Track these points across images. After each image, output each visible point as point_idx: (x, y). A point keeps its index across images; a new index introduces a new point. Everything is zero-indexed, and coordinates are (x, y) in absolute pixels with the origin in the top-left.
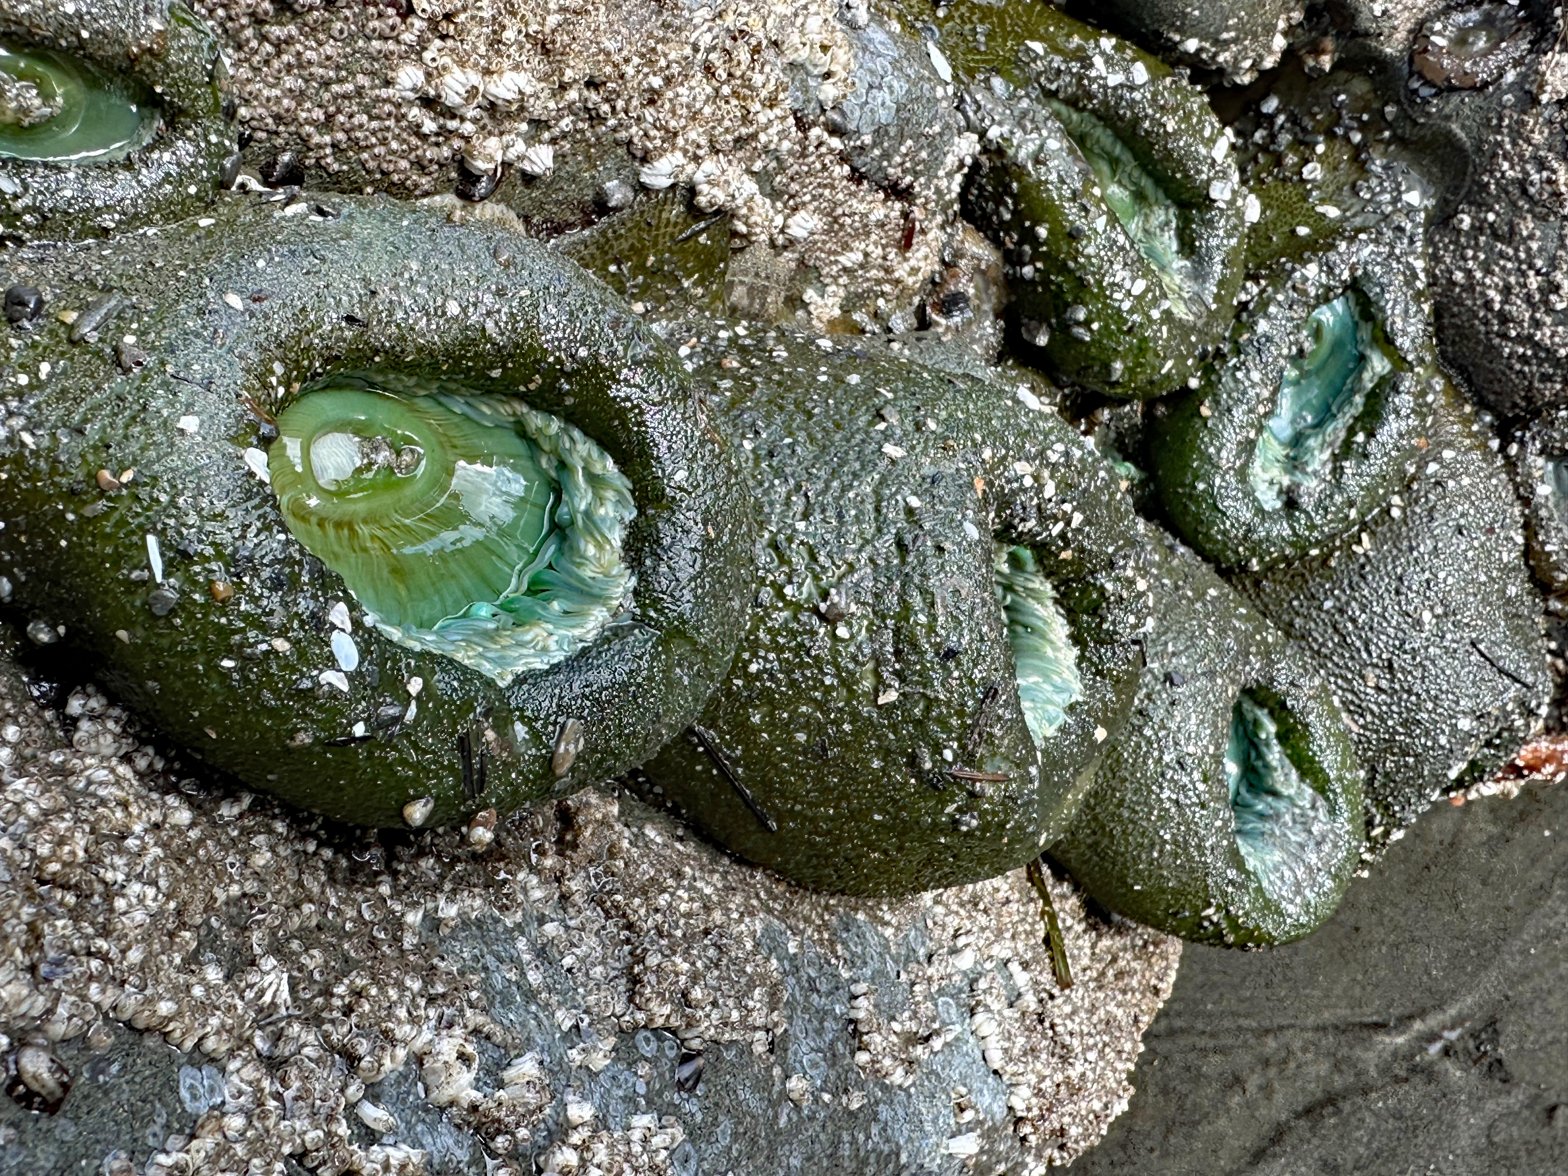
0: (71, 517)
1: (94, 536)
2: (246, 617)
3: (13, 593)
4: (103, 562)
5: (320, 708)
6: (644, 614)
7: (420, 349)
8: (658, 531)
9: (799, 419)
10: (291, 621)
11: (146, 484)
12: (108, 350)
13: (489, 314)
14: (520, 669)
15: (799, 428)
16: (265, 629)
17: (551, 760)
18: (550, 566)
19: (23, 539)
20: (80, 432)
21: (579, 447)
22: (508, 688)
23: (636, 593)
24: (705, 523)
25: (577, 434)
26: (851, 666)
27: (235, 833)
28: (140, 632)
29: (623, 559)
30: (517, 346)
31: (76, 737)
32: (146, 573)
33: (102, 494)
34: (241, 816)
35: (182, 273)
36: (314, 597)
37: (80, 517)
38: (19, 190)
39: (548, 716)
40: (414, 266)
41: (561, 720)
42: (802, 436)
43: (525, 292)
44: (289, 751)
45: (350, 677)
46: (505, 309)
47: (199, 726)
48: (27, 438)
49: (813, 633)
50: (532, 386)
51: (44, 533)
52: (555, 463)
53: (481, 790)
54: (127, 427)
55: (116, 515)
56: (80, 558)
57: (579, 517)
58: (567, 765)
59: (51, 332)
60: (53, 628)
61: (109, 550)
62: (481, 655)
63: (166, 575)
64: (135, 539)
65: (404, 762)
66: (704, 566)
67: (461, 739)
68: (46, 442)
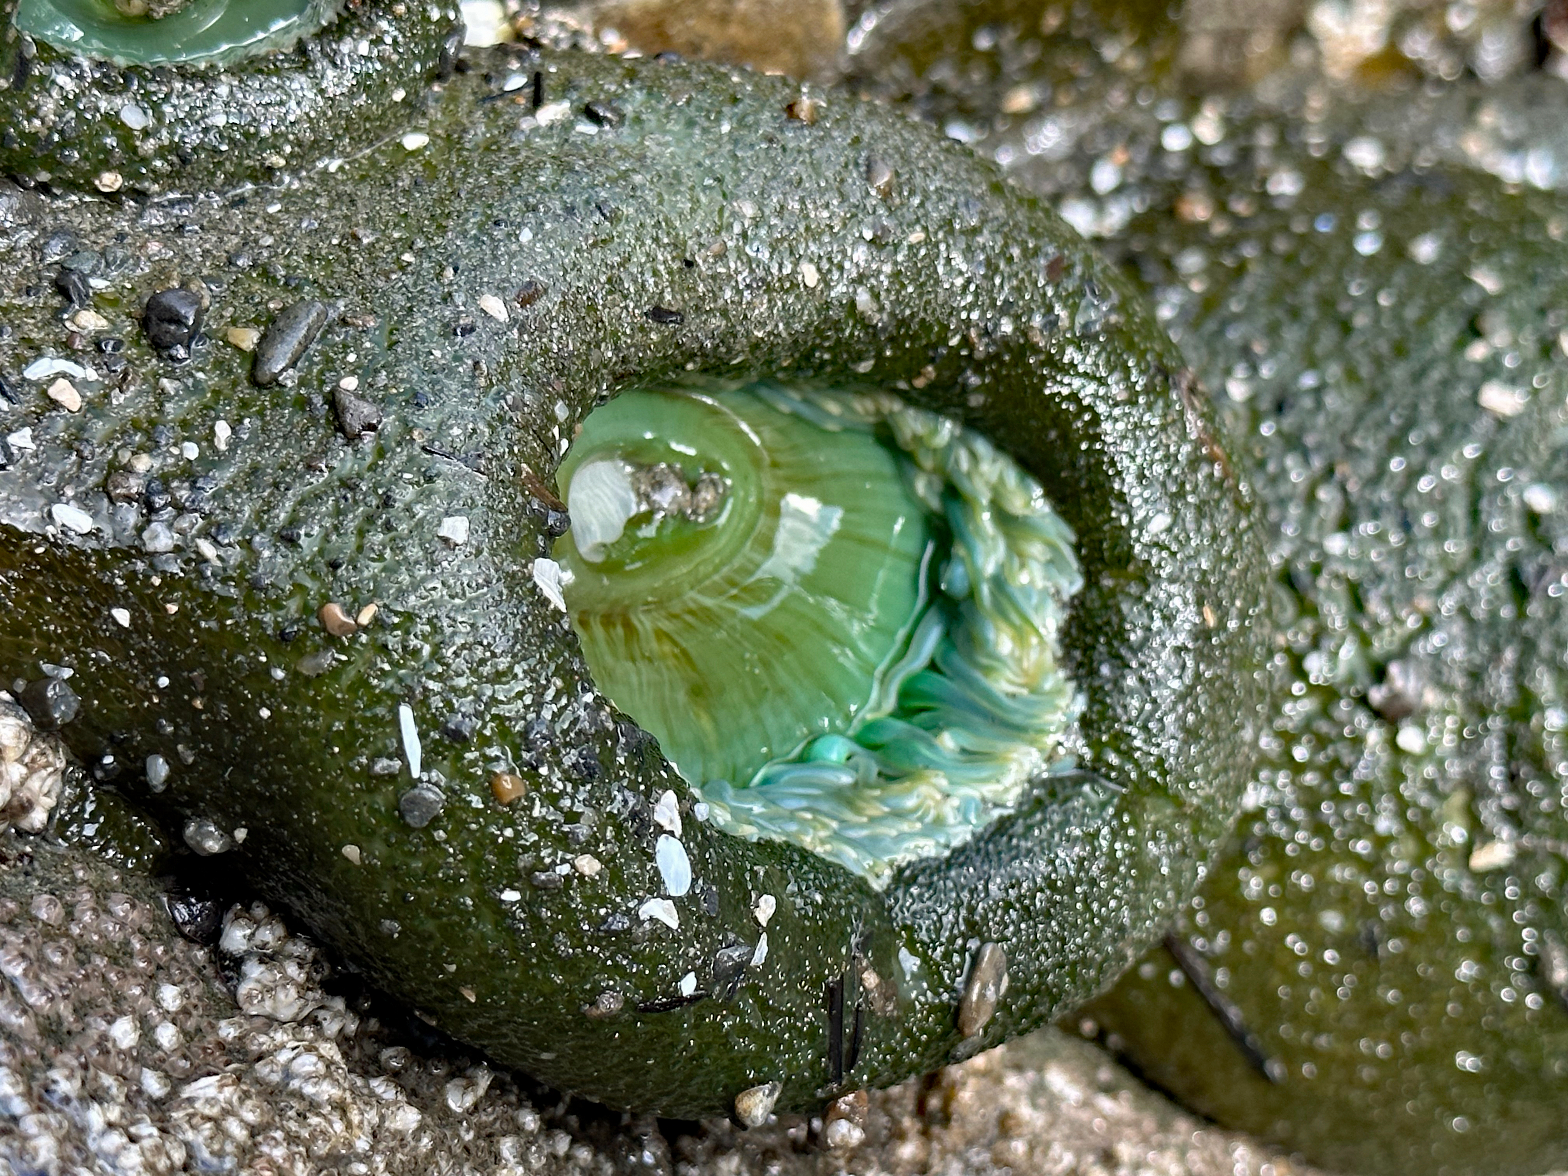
0: (279, 674)
1: (315, 704)
2: (541, 826)
3: (169, 781)
4: (329, 745)
5: (636, 958)
6: (1098, 758)
7: (756, 346)
8: (1123, 619)
9: (1328, 338)
10: (602, 828)
11: (396, 627)
12: (318, 400)
13: (860, 280)
14: (903, 857)
15: (1329, 356)
16: (564, 842)
17: (958, 1010)
18: (933, 666)
19: (198, 704)
20: (292, 542)
21: (985, 467)
22: (888, 892)
23: (1086, 723)
24: (1200, 602)
25: (982, 447)
26: (1424, 800)
27: (469, 1137)
28: (379, 848)
29: (1064, 661)
30: (903, 323)
31: (243, 989)
32: (397, 764)
33: (332, 641)
34: (476, 1108)
35: (407, 257)
36: (633, 787)
37: (294, 675)
38: (151, 122)
39: (952, 940)
40: (749, 210)
41: (973, 944)
42: (1334, 371)
43: (917, 236)
44: (580, 1019)
45: (678, 902)
46: (887, 268)
47: (452, 986)
48: (207, 549)
49: (1358, 742)
50: (920, 383)
51: (233, 696)
52: (938, 486)
53: (852, 1064)
54: (361, 533)
55: (351, 673)
56: (291, 737)
57: (985, 590)
58: (984, 1020)
59: (219, 364)
60: (228, 831)
61: (338, 726)
62: (837, 836)
63: (426, 766)
64: (381, 711)
65: (744, 1030)
66: (1198, 676)
67: (830, 991)
68: (235, 555)
